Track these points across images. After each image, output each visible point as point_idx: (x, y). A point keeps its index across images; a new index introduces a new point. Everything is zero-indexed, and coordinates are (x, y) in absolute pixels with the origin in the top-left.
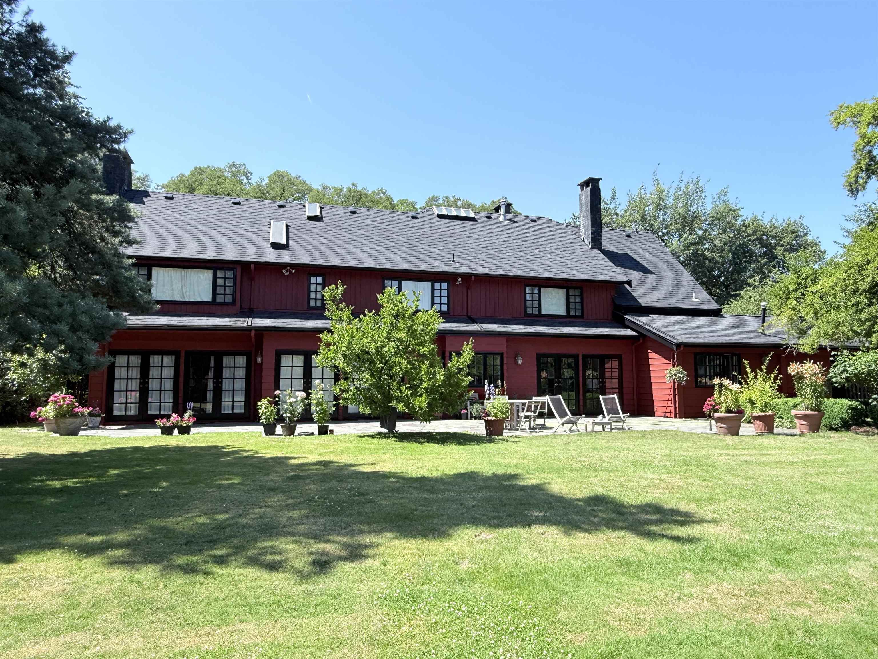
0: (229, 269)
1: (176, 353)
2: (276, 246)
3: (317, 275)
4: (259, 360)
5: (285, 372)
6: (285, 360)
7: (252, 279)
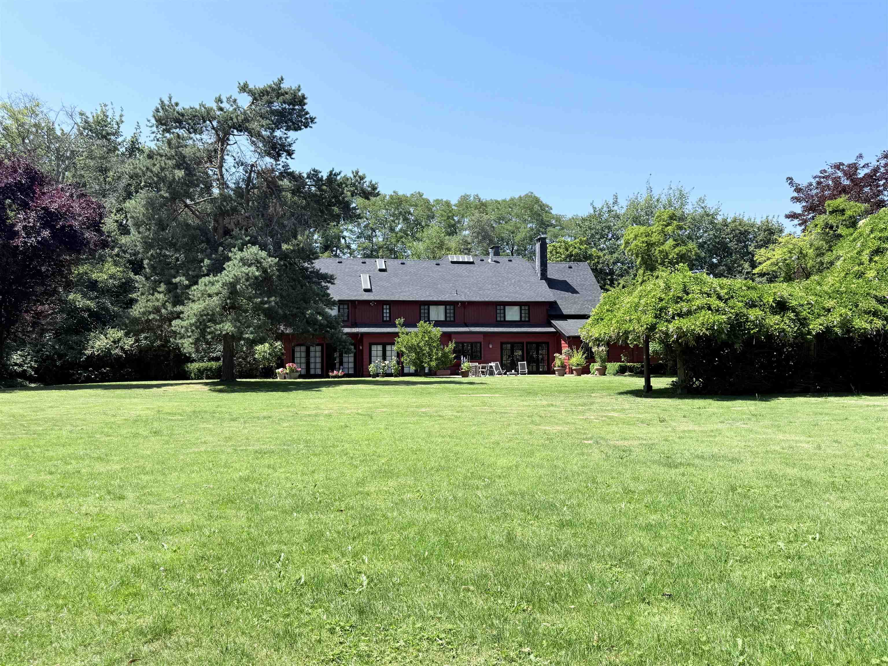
0: (346, 304)
1: (321, 345)
2: (366, 290)
3: (386, 305)
4: (361, 348)
5: (374, 353)
6: (374, 348)
7: (355, 308)
